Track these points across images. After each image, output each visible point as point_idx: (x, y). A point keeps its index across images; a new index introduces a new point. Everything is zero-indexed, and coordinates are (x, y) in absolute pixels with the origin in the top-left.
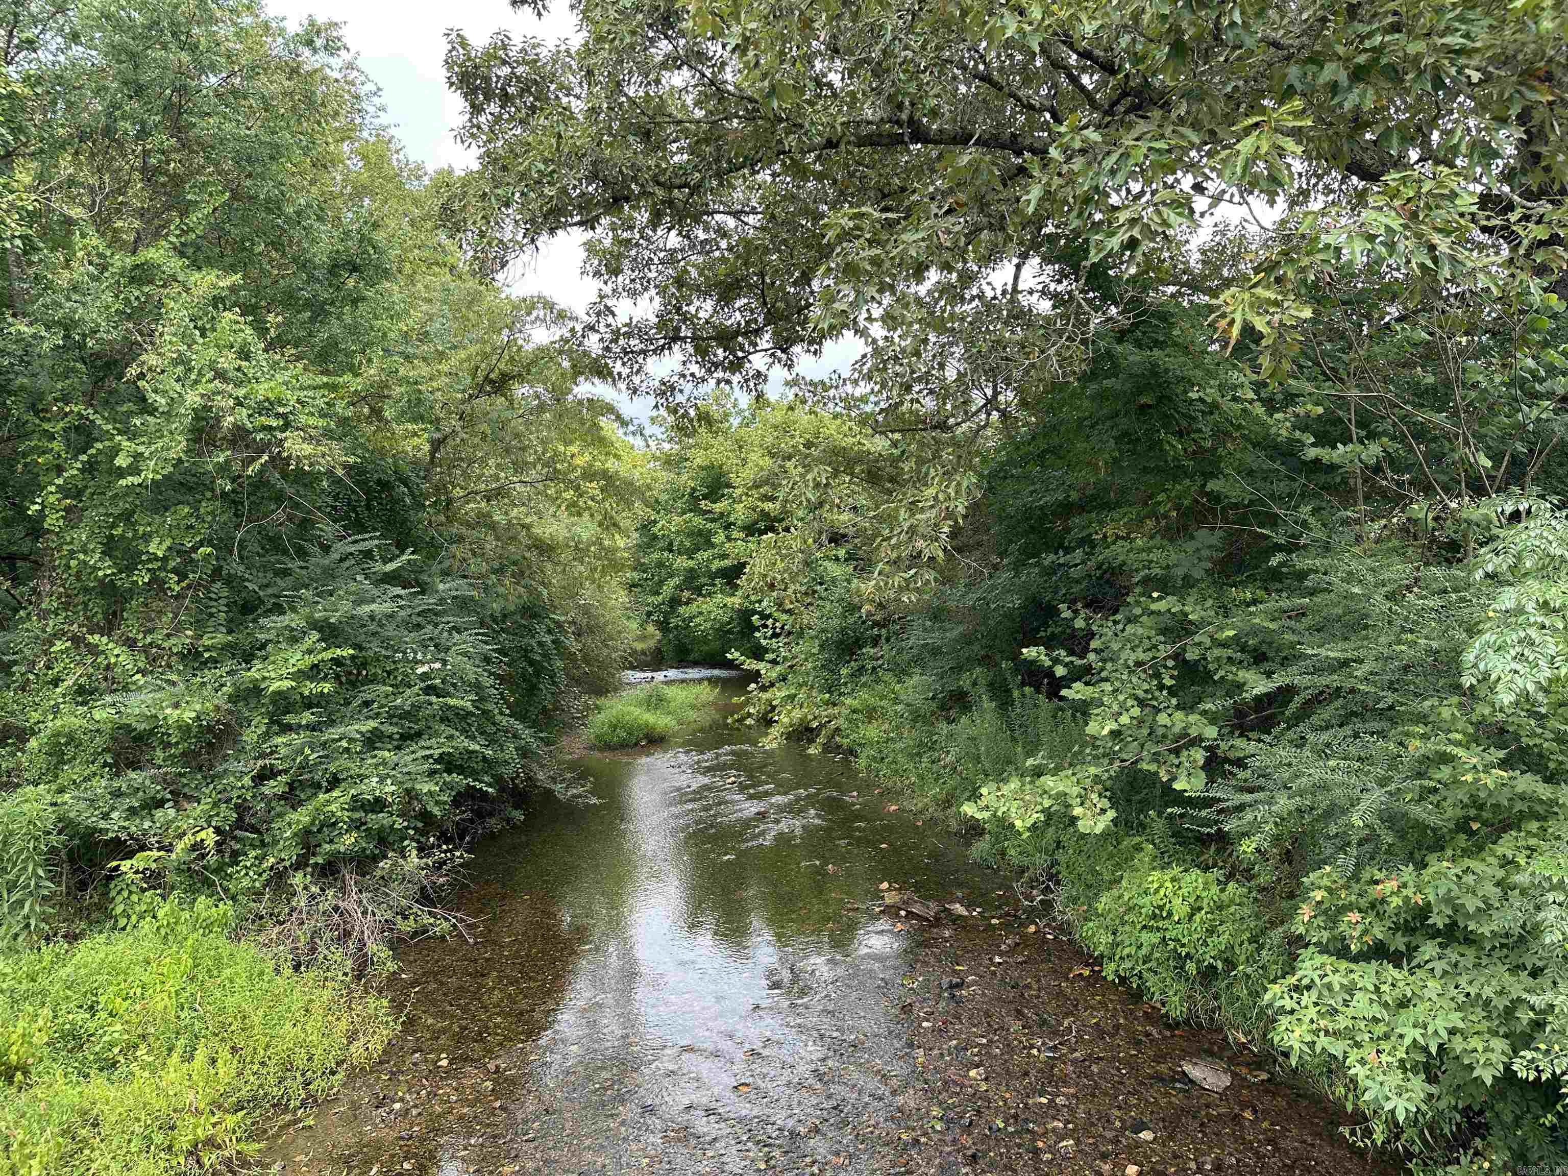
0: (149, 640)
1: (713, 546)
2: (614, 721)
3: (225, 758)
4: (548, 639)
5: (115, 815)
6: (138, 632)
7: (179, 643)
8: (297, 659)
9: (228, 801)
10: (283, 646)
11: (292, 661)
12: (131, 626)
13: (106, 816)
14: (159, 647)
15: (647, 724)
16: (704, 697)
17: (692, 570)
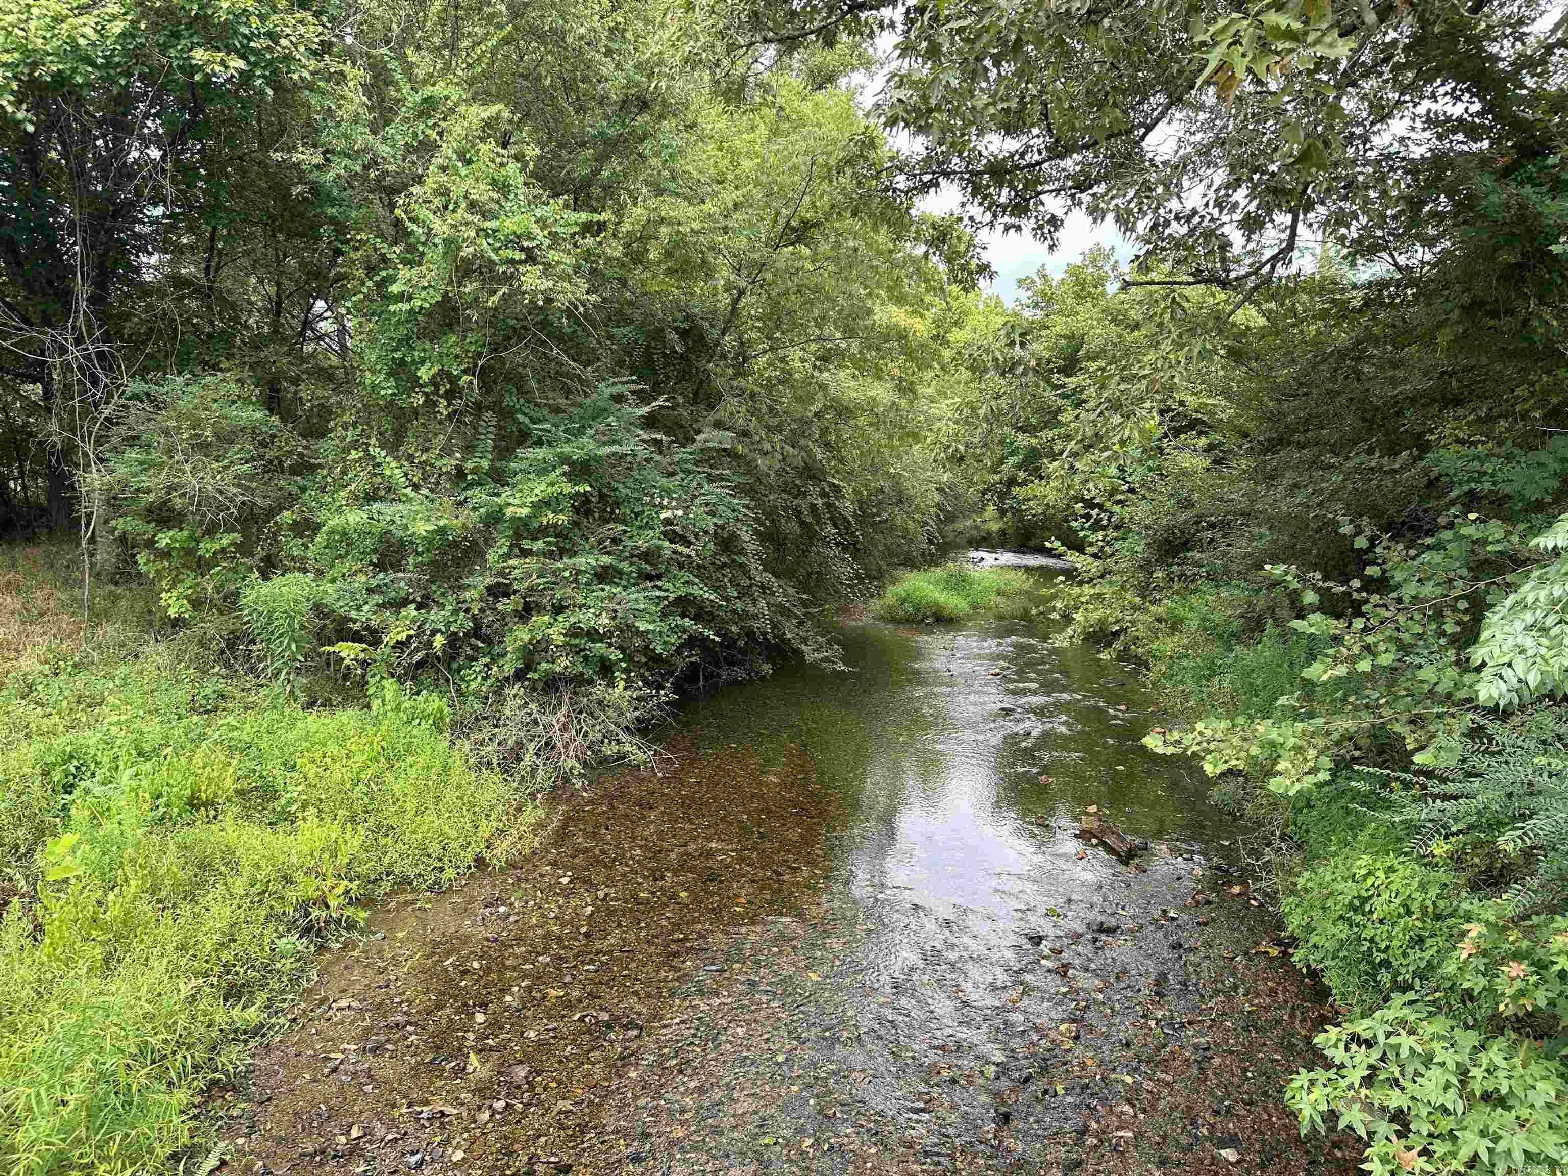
0: (424, 458)
1: (1059, 424)
2: (904, 595)
3: (471, 573)
4: (820, 501)
5: (366, 608)
6: (416, 450)
7: (448, 464)
8: (540, 488)
9: (467, 611)
10: (532, 476)
11: (537, 491)
12: (410, 445)
13: (359, 608)
14: (432, 465)
15: (937, 604)
16: (1016, 585)
17: (1034, 449)
